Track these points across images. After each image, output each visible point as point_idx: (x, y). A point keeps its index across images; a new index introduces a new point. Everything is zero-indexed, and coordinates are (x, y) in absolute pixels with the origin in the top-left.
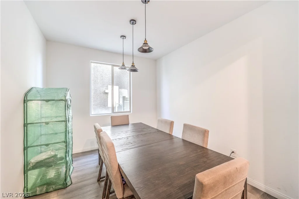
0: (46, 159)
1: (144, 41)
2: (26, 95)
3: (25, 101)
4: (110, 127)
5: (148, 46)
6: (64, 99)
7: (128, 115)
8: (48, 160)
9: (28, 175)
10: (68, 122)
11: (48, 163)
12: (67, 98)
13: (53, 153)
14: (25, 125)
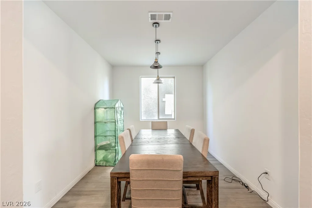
0: (105, 145)
1: (155, 60)
2: (96, 104)
3: (95, 109)
4: (151, 130)
5: (159, 64)
6: (114, 107)
7: (167, 122)
8: (105, 146)
9: (97, 153)
10: (117, 123)
11: (105, 147)
12: (116, 106)
13: (109, 142)
14: (95, 123)
